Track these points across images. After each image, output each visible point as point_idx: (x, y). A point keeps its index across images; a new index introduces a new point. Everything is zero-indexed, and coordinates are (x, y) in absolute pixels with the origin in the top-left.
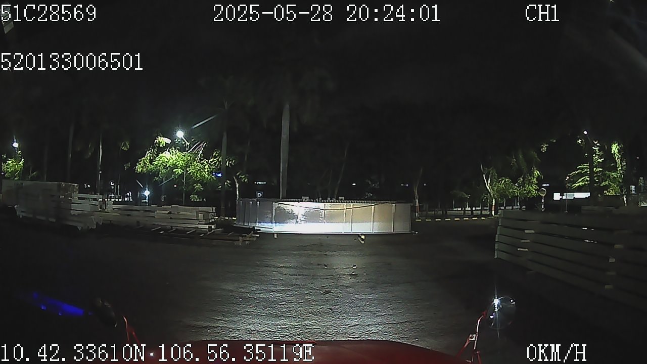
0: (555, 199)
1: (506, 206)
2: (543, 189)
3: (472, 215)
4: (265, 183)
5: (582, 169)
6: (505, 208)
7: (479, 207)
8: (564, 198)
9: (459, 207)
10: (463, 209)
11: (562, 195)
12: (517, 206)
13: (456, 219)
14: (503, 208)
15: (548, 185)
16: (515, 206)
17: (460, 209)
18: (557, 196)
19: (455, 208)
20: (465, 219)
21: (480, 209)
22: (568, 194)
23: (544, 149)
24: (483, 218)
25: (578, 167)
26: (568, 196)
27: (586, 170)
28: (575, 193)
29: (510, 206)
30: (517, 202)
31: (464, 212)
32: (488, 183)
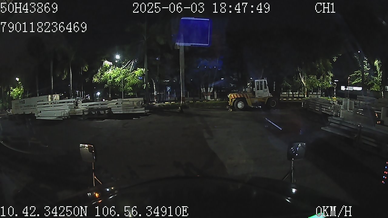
0: (341, 89)
1: (313, 92)
2: (335, 83)
3: (293, 97)
4: (169, 81)
5: (358, 73)
6: (312, 93)
7: (297, 92)
8: (347, 89)
9: (285, 92)
10: (288, 93)
11: (346, 87)
12: (320, 92)
13: (284, 99)
14: (311, 93)
15: (338, 81)
16: (318, 92)
17: (286, 93)
18: (343, 88)
19: (283, 92)
20: (289, 99)
21: (298, 93)
22: (349, 87)
23: (335, 60)
24: (300, 99)
25: (355, 72)
26: (350, 88)
27: (359, 74)
28: (354, 87)
29: (316, 92)
30: (320, 90)
31: (289, 95)
32: (302, 78)
